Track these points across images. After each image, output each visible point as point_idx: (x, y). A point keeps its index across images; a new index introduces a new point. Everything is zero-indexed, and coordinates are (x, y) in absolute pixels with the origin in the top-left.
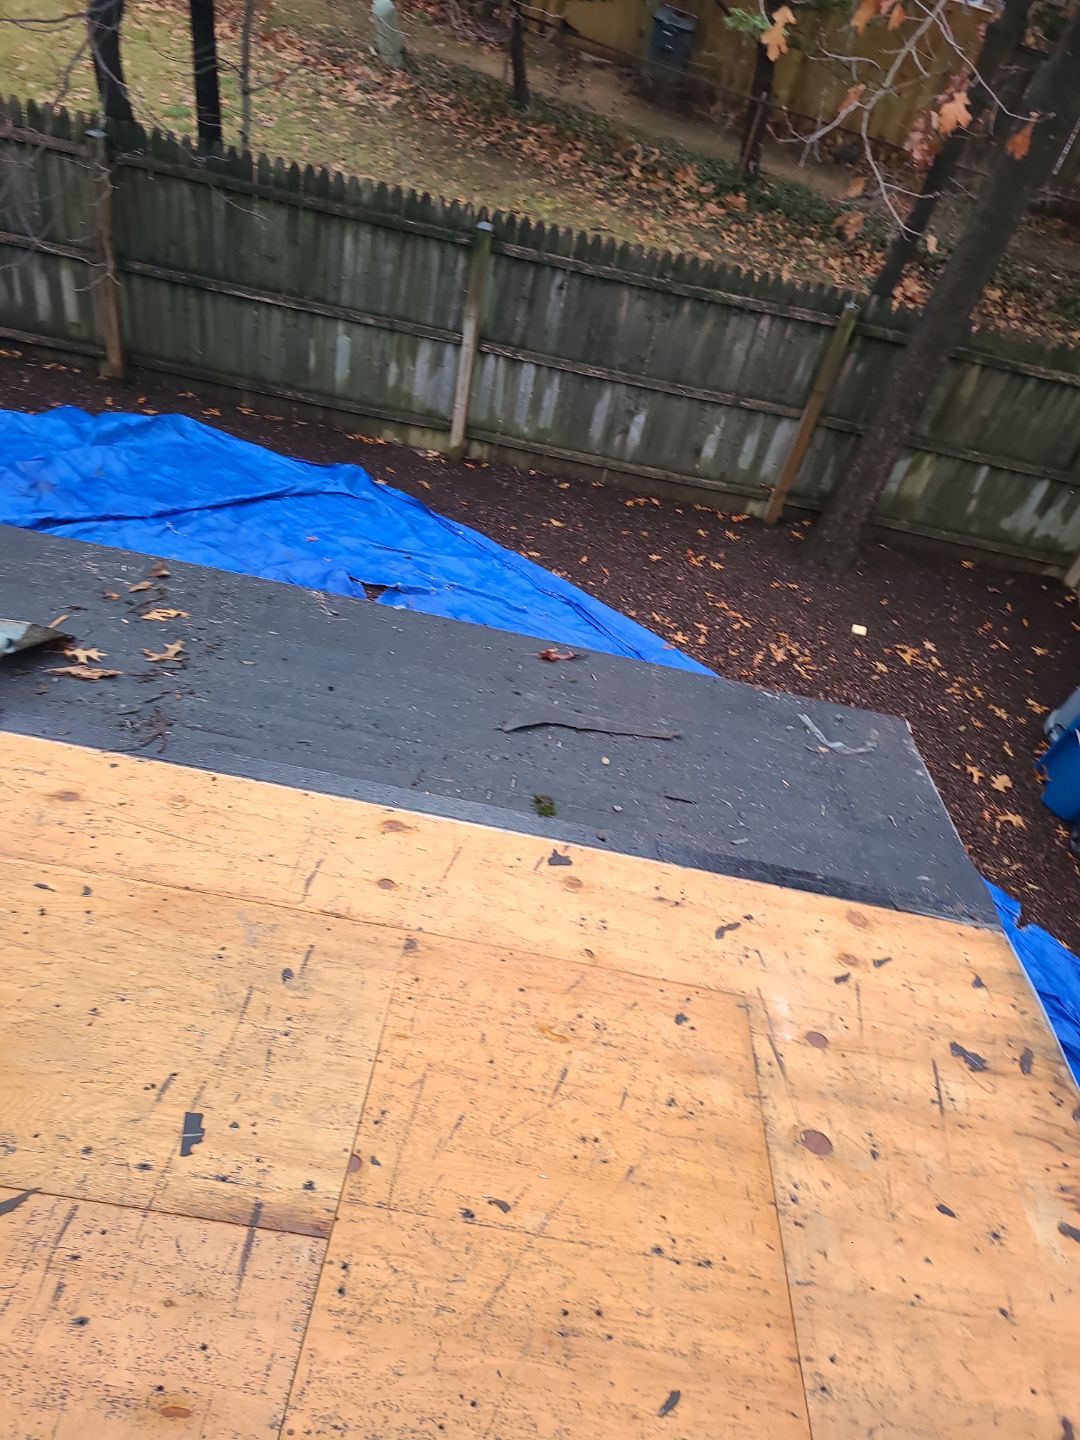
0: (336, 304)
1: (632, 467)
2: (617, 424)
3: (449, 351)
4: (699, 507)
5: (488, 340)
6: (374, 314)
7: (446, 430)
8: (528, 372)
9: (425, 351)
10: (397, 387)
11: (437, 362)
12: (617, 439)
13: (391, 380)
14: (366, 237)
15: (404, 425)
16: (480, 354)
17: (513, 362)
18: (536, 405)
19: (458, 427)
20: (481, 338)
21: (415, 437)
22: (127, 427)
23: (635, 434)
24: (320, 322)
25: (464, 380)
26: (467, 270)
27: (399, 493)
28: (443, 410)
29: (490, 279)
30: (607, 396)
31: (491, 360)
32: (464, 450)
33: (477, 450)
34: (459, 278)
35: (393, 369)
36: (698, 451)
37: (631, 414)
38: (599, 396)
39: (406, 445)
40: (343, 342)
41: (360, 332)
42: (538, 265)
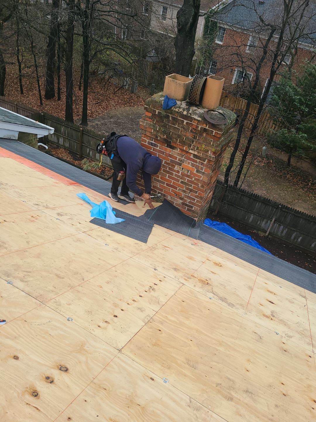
0: (253, 211)
1: (298, 245)
2: (296, 238)
3: (269, 221)
4: (309, 255)
5: (276, 221)
6: (259, 214)
7: (266, 232)
8: (282, 227)
9: (265, 220)
10: (259, 225)
11: (267, 222)
12: (296, 240)
13: (258, 223)
14: (260, 204)
15: (258, 230)
16: (274, 223)
17: (280, 225)
18: (282, 232)
19: (268, 233)
20: (275, 221)
21: (259, 232)
22: (217, 224)
23: (299, 240)
24: (249, 213)
25: (271, 226)
26: (275, 211)
27: (256, 242)
28: (266, 229)
29: (279, 213)
30: (295, 233)
31: (276, 224)
32: (268, 236)
33: (270, 237)
34: (274, 211)
35: (259, 222)
36: (311, 245)
37: (299, 237)
38: (294, 233)
39: (258, 233)
40: (252, 217)
41: (255, 216)
42: (288, 213)
